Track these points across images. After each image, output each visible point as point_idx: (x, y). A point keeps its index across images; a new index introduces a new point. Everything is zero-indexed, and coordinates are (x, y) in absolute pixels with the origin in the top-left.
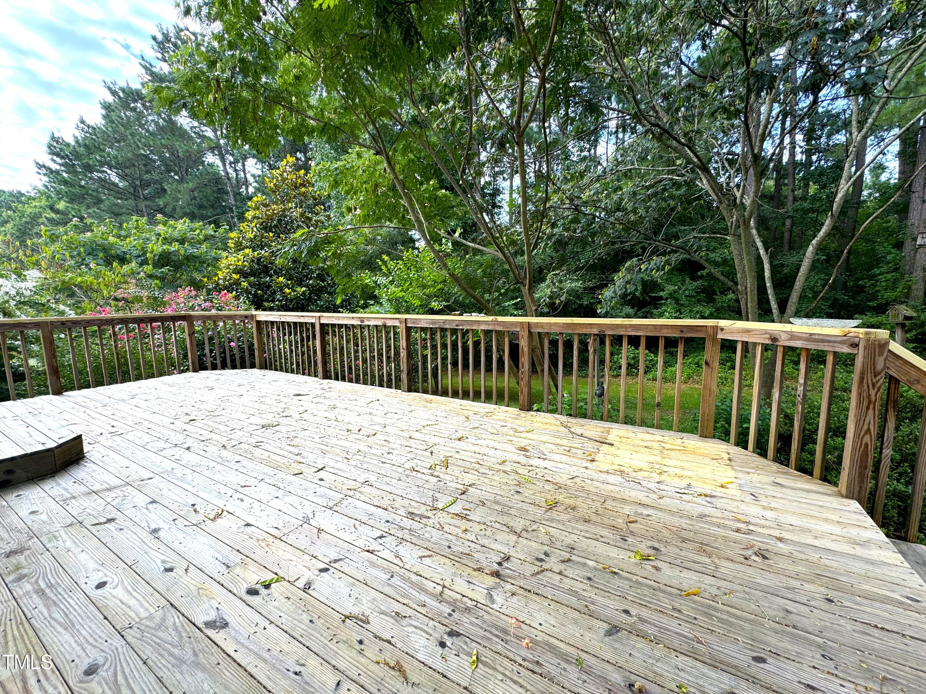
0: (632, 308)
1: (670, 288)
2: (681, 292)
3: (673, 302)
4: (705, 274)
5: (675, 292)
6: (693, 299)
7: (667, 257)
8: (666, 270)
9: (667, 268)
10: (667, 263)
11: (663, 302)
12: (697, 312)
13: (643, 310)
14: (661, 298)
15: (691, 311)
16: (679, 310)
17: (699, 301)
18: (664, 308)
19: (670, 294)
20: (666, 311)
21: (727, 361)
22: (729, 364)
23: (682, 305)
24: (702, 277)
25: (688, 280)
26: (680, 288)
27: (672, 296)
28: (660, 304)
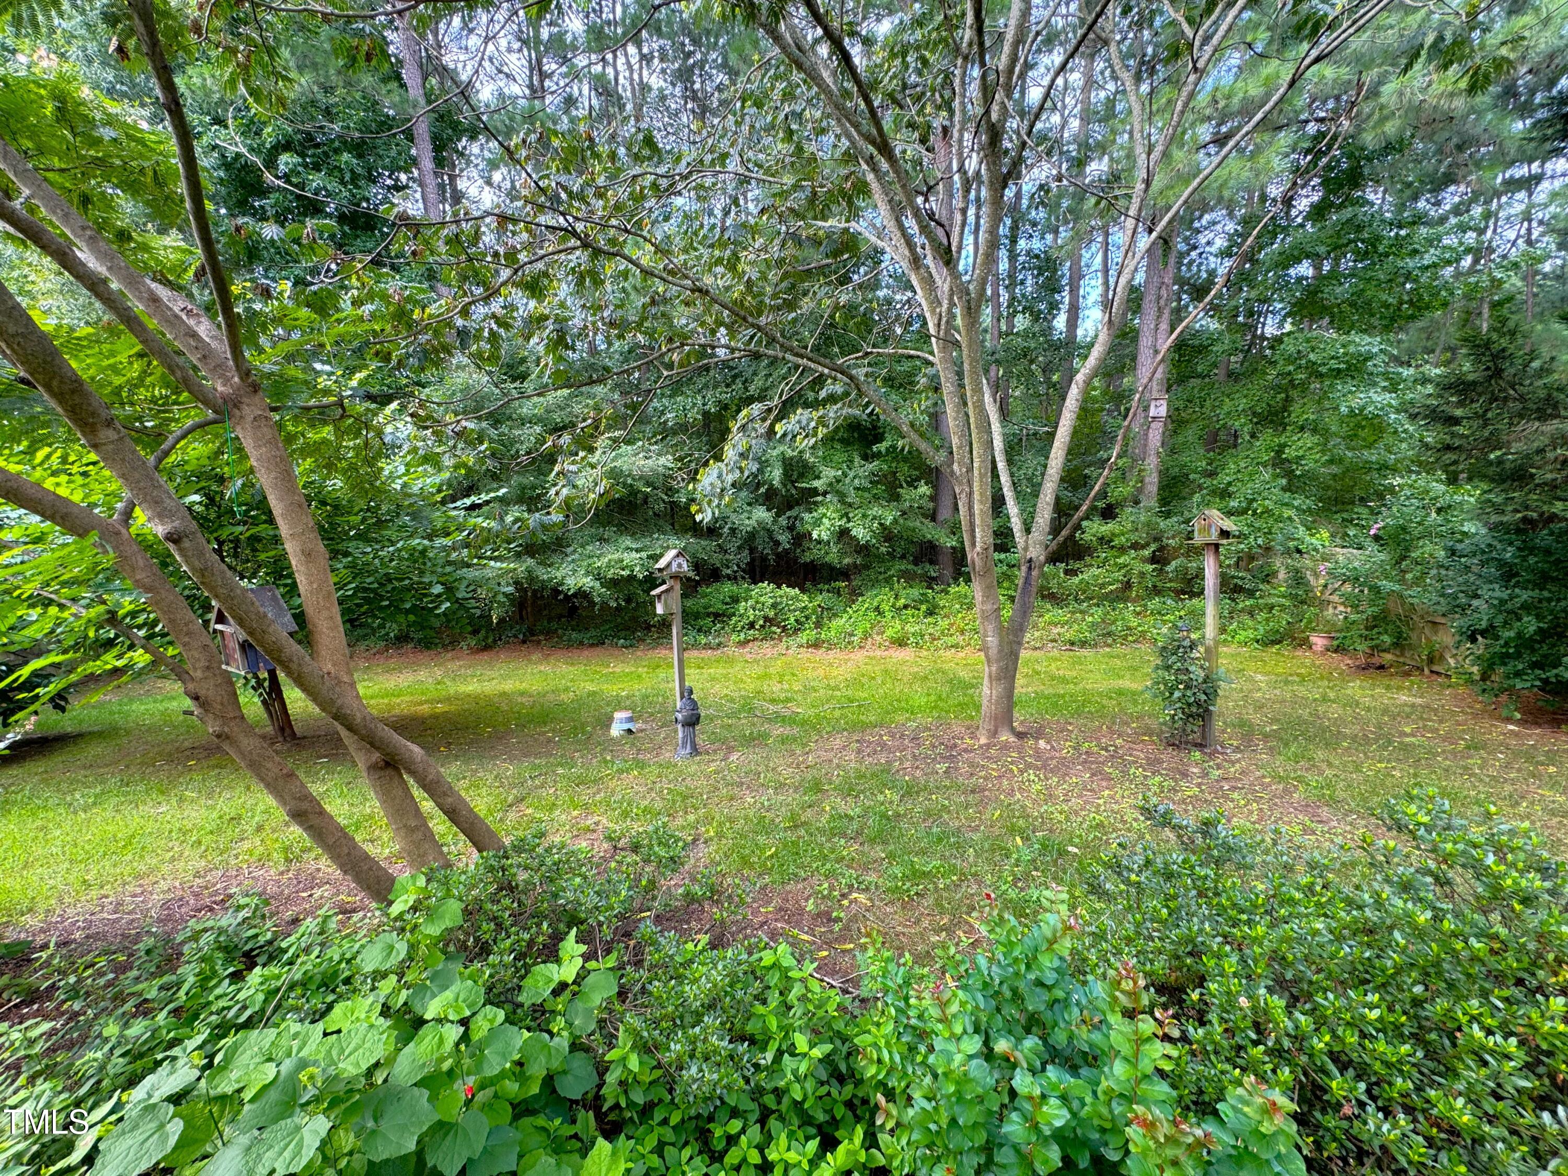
0: (769, 510)
1: (829, 473)
2: (847, 480)
3: (835, 499)
4: (883, 450)
5: (838, 481)
6: (866, 495)
7: (821, 412)
8: (820, 436)
9: (821, 432)
10: (822, 421)
11: (820, 498)
12: (874, 518)
13: (788, 514)
14: (814, 492)
15: (864, 516)
16: (846, 514)
17: (876, 498)
18: (822, 510)
19: (831, 484)
20: (824, 515)
21: (922, 602)
22: (924, 607)
23: (850, 505)
24: (878, 455)
25: (857, 460)
26: (845, 475)
27: (834, 487)
28: (815, 503)
